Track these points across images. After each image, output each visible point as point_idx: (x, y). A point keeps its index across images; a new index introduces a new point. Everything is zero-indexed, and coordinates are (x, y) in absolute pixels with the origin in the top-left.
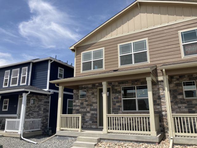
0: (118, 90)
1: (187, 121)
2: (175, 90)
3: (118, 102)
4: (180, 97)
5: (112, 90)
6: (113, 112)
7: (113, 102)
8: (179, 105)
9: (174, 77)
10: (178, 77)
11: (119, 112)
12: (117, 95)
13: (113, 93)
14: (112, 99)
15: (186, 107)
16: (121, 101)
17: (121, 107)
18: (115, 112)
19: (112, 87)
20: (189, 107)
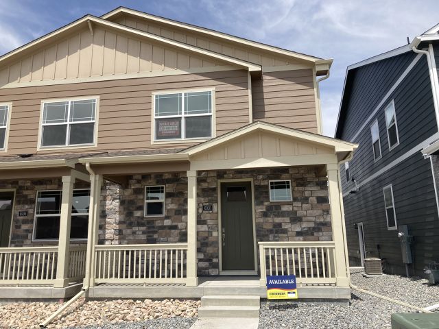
0: (29, 198)
1: (143, 256)
2: (131, 200)
3: (25, 222)
4: (138, 214)
5: (17, 197)
6: (12, 243)
7: (16, 221)
8: (135, 229)
9: (134, 177)
10: (140, 177)
11: (25, 243)
12: (27, 207)
13: (18, 202)
14: (15, 216)
15: (144, 233)
16: (32, 221)
17: (32, 232)
18: (17, 243)
19: (17, 190)
20: (149, 232)
